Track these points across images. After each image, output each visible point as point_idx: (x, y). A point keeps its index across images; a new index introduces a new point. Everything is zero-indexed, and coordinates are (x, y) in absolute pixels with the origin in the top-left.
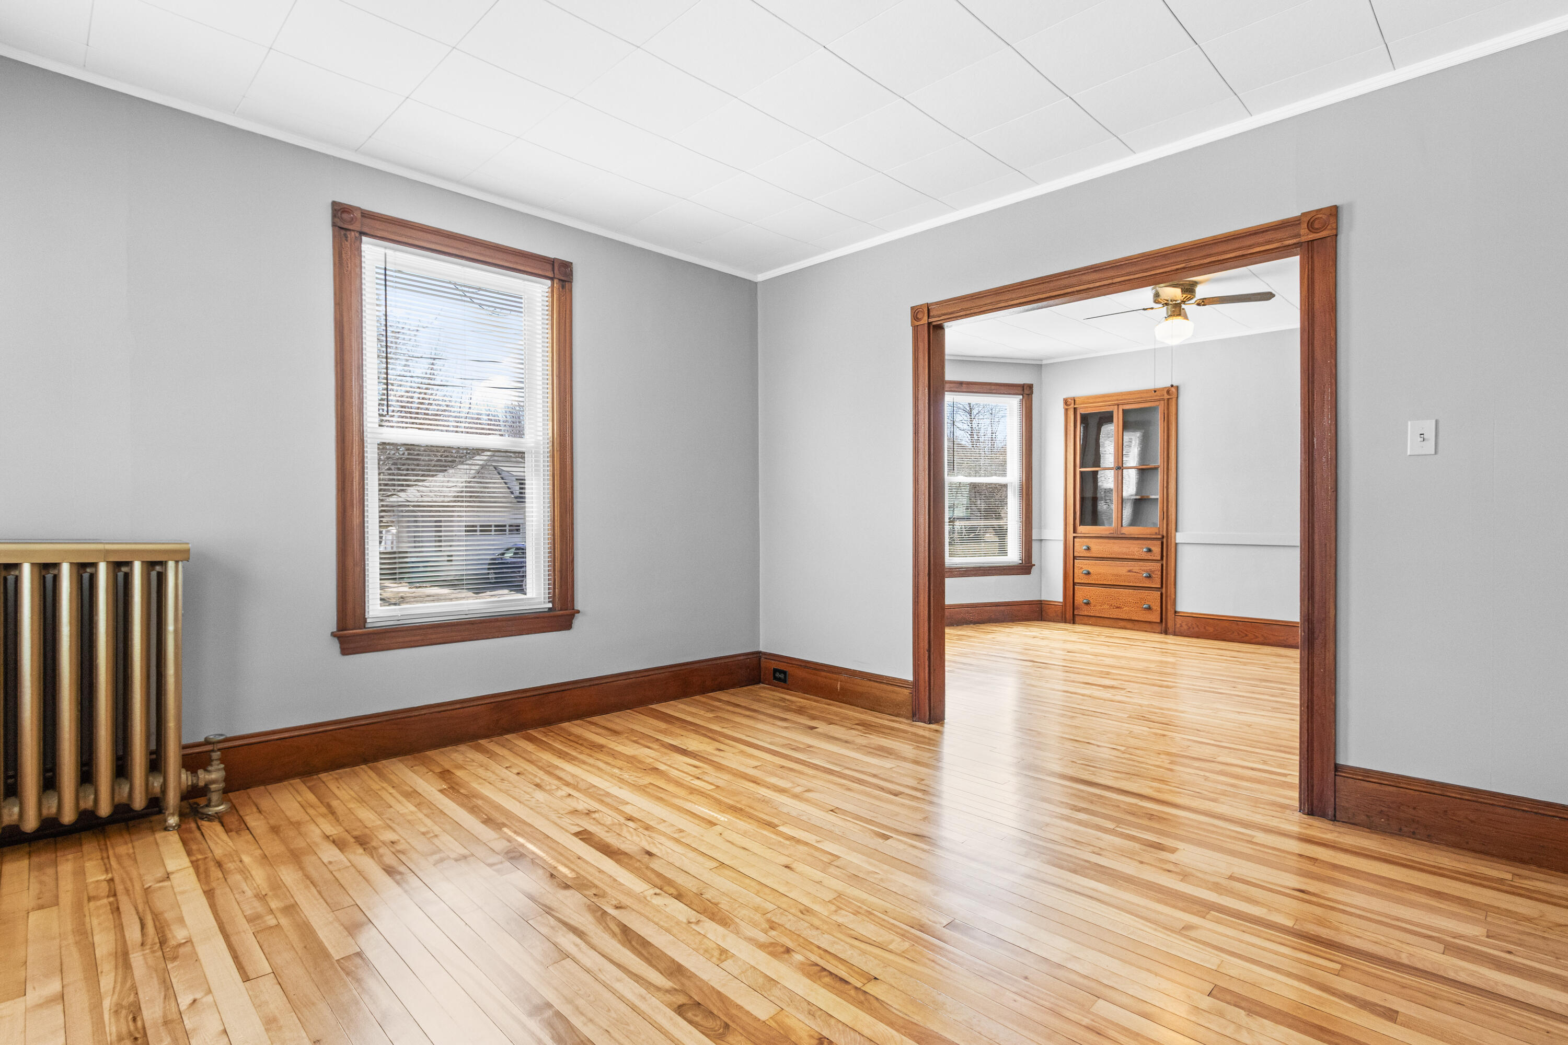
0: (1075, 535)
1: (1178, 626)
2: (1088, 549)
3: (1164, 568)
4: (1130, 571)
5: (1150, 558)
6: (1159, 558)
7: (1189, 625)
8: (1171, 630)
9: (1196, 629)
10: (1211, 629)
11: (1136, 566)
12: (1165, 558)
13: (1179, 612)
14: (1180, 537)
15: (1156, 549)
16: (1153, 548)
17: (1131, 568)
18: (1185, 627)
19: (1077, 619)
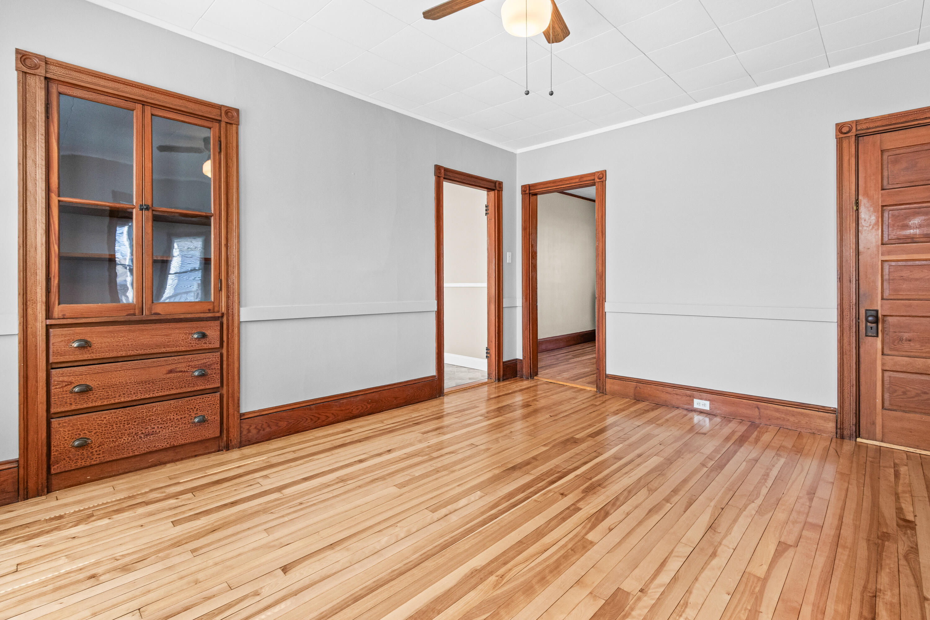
0: (49, 322)
1: (245, 432)
2: (85, 345)
3: (225, 358)
4: (171, 372)
5: (205, 346)
6: (217, 345)
7: (259, 427)
8: (235, 442)
9: (268, 430)
10: (283, 424)
11: (181, 363)
12: (225, 344)
13: (244, 414)
14: (245, 314)
15: (213, 332)
16: (208, 333)
17: (173, 367)
18: (254, 431)
19: (55, 481)
